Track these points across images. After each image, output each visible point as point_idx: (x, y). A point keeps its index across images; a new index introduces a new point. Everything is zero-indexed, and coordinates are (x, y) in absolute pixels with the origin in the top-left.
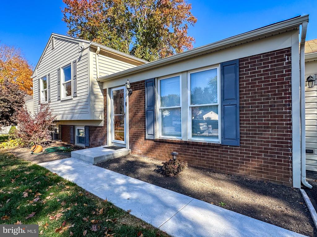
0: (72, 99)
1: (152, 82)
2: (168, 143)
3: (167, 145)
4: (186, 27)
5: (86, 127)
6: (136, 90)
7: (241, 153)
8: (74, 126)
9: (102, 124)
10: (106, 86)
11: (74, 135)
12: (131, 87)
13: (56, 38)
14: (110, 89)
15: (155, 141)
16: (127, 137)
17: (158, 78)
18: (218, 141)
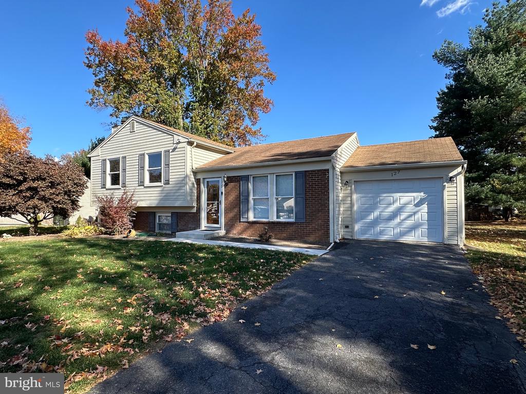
0: (162, 186)
1: (246, 178)
2: (259, 223)
3: (258, 225)
4: (261, 84)
5: (172, 213)
6: (231, 182)
7: (306, 227)
8: (155, 212)
9: (195, 210)
10: (199, 176)
11: (155, 222)
12: (228, 179)
13: (137, 122)
14: (204, 179)
15: (248, 222)
16: (222, 220)
17: (251, 175)
18: (293, 220)
